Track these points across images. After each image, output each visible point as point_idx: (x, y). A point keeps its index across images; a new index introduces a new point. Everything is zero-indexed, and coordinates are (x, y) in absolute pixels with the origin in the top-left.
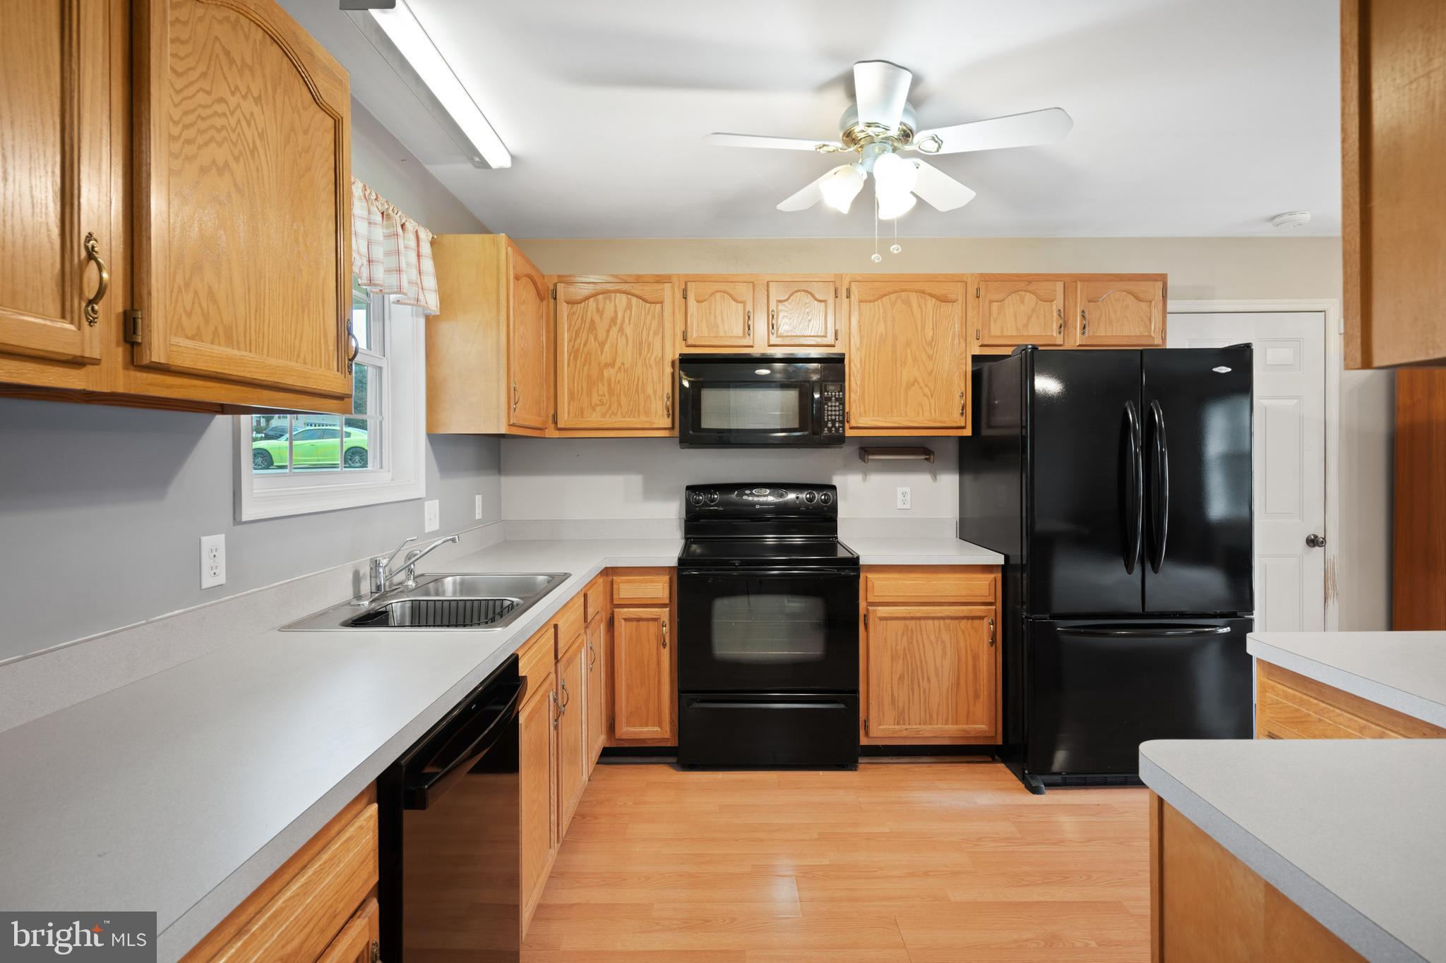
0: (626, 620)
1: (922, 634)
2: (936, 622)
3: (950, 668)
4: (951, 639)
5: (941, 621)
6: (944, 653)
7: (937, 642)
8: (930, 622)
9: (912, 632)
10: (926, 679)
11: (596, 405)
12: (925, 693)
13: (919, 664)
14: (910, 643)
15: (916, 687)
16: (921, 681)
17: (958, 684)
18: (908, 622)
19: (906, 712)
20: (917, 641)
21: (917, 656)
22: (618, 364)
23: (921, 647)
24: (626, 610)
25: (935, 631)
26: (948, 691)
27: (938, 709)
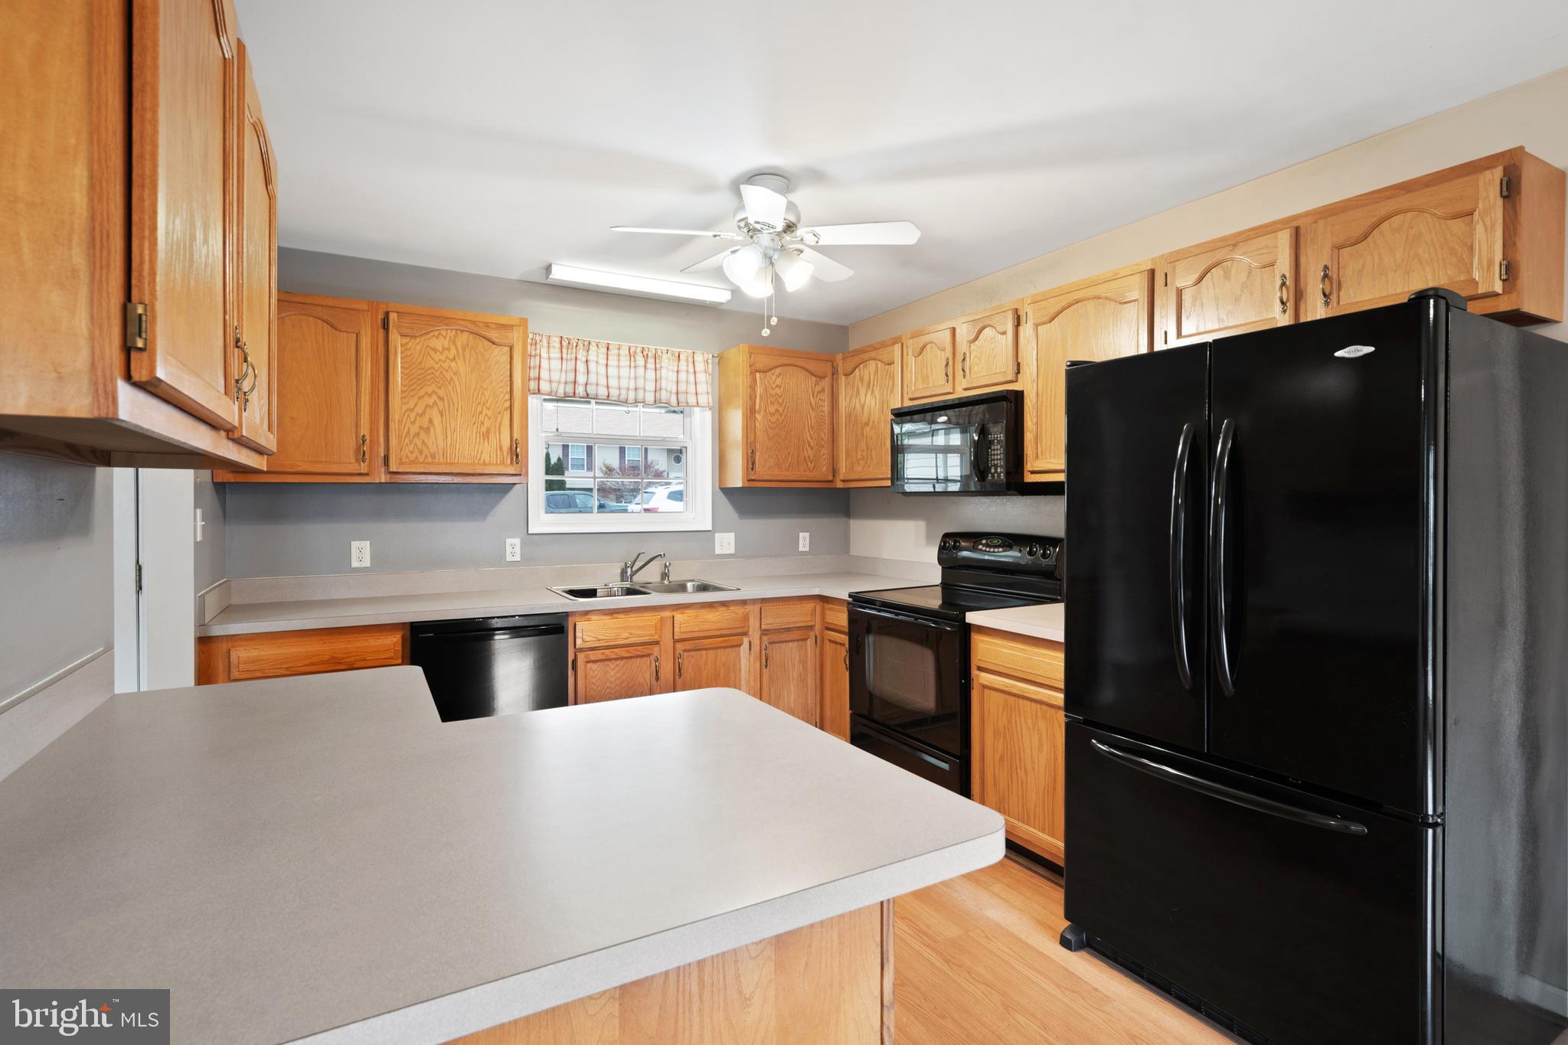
0: (830, 641)
1: (1020, 716)
2: (1033, 705)
3: (1046, 765)
4: (1047, 729)
5: (1038, 706)
6: (1041, 746)
7: (1034, 728)
8: (1028, 703)
9: (1011, 710)
10: (1023, 769)
11: (860, 459)
12: (1022, 786)
13: (1017, 749)
14: (1009, 722)
15: (1014, 774)
16: (1019, 770)
17: (1054, 789)
18: (1008, 697)
19: (1006, 800)
20: (1016, 722)
21: (1016, 739)
22: (871, 424)
23: (1019, 729)
24: (832, 633)
25: (1032, 716)
26: (1044, 793)
27: (1035, 810)
